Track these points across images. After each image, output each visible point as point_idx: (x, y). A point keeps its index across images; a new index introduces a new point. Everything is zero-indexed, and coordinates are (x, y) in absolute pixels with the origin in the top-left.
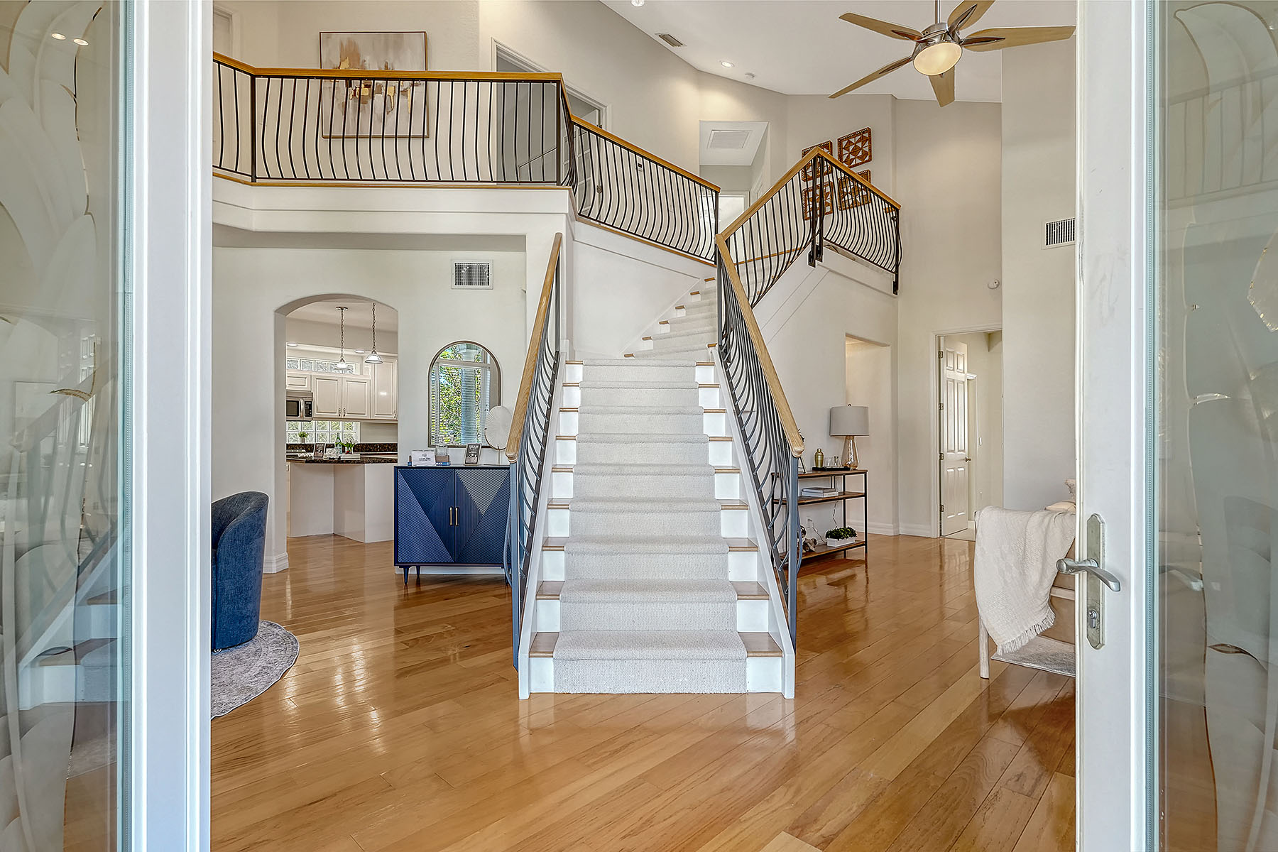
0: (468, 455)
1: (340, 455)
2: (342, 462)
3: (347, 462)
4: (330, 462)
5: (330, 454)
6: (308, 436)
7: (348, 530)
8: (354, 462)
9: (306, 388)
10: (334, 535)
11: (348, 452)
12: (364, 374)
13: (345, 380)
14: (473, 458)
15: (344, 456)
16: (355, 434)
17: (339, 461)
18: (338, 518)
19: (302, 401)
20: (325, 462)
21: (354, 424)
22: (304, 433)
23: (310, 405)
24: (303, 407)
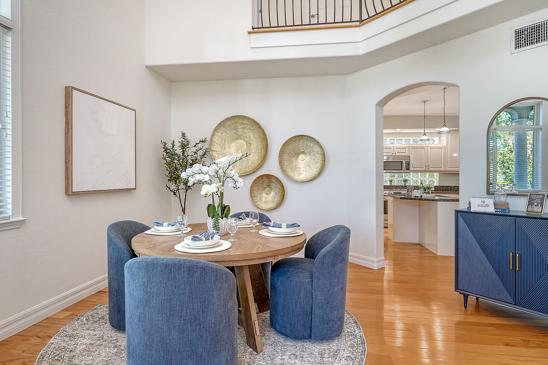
0: (530, 203)
1: (422, 194)
2: (422, 200)
3: (426, 200)
4: (415, 199)
5: (416, 193)
6: (408, 182)
7: (428, 242)
8: (430, 200)
9: (407, 154)
10: (419, 244)
11: (428, 193)
12: (441, 143)
13: (429, 148)
14: (536, 208)
15: (425, 196)
16: (435, 180)
17: (421, 199)
18: (421, 235)
19: (404, 162)
20: (412, 199)
21: (435, 174)
22: (406, 179)
23: (409, 164)
24: (404, 165)
